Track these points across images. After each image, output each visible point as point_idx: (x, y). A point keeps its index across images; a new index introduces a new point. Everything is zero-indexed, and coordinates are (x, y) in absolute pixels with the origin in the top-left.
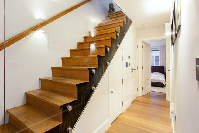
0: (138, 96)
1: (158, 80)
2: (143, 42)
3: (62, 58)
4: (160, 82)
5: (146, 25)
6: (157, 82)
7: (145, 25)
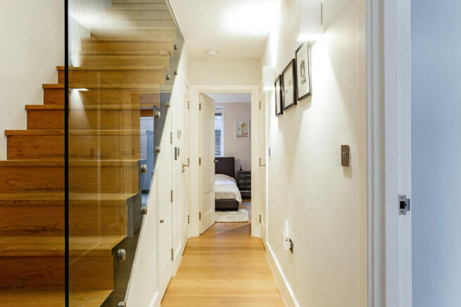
0: (189, 237)
1: (226, 194)
2: (200, 94)
3: (6, 131)
4: (231, 197)
5: (214, 53)
6: (224, 197)
7: (211, 54)
